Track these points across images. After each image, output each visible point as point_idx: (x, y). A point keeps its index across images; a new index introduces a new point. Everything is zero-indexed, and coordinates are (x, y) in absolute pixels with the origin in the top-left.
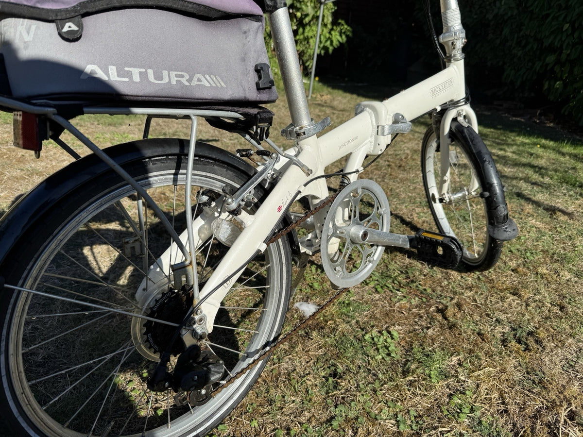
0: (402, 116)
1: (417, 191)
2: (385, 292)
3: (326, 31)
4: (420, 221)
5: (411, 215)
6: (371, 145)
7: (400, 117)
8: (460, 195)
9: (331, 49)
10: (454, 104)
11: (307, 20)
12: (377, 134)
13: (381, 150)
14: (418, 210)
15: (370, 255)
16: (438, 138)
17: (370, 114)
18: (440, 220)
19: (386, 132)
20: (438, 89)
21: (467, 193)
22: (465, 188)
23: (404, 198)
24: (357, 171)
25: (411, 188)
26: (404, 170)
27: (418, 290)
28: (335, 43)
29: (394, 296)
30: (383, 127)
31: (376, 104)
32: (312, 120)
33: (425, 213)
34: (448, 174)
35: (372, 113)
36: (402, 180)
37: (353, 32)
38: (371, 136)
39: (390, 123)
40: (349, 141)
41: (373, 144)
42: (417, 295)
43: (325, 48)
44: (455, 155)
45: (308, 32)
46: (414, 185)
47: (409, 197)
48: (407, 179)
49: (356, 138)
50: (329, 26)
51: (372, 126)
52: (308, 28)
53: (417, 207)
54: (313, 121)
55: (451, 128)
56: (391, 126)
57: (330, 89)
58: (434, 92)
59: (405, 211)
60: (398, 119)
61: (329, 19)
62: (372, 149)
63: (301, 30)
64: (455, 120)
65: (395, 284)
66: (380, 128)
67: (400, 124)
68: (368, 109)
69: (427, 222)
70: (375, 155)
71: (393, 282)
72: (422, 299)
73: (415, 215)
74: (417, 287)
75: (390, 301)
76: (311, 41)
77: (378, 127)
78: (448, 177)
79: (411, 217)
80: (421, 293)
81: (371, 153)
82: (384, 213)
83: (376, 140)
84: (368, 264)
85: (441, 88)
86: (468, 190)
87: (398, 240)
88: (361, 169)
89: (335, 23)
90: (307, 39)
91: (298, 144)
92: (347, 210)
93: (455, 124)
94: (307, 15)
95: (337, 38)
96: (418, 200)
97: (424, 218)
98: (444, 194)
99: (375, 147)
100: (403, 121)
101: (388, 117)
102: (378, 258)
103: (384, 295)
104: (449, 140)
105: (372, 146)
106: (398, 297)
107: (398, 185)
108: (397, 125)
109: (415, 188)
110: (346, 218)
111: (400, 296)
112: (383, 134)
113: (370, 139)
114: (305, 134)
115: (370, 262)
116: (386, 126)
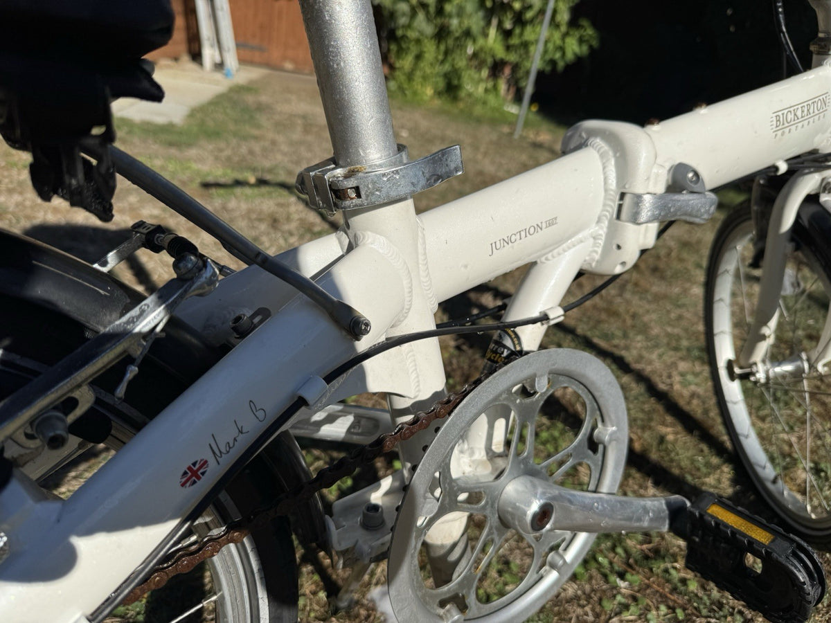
0: (696, 174)
1: (684, 323)
2: (591, 578)
3: (557, 36)
4: (686, 393)
5: (670, 377)
6: (595, 245)
7: (690, 175)
8: (788, 368)
9: (561, 65)
10: (815, 160)
11: (529, 15)
12: (618, 217)
13: (623, 263)
14: (683, 366)
15: (555, 548)
16: (761, 237)
17: (602, 156)
18: (730, 406)
19: (645, 214)
20: (790, 116)
21: (806, 366)
22: (804, 356)
23: (657, 336)
24: (544, 318)
25: (673, 315)
26: (663, 278)
27: (668, 581)
28: (570, 56)
29: (609, 593)
30: (638, 197)
31: (626, 130)
32: (401, 148)
33: (696, 375)
34: (773, 323)
35: (611, 153)
36: (657, 298)
37: (602, 40)
38: (599, 221)
39: (661, 188)
40: (527, 232)
41: (601, 242)
42: (664, 599)
43: (553, 63)
44: (793, 280)
45: (529, 34)
46: (678, 311)
47: (668, 335)
48: (665, 297)
49: (551, 223)
50: (563, 28)
51: (606, 190)
52: (529, 29)
53: (682, 359)
54: (404, 155)
55: (798, 216)
56: (661, 197)
57: (552, 126)
58: (781, 122)
59: (658, 365)
60: (681, 180)
61: (564, 17)
62: (597, 257)
63: (517, 31)
64: (812, 199)
65: (616, 554)
66: (628, 199)
67: (684, 197)
68: (598, 141)
69: (699, 397)
70: (602, 276)
71: (613, 549)
72: (674, 611)
73: (677, 378)
74: (666, 571)
75: (598, 609)
76: (532, 48)
77: (622, 196)
78: (770, 329)
79: (668, 381)
80: (674, 590)
81: (594, 266)
82: (610, 441)
83: (612, 233)
84: (548, 572)
85: (799, 113)
86: (808, 360)
87: (639, 520)
88: (557, 315)
89: (573, 23)
90: (525, 45)
91: (348, 226)
92: (500, 424)
93: (812, 209)
94: (530, 7)
95: (573, 48)
96: (685, 343)
97: (693, 388)
98: (755, 364)
99: (606, 252)
100: (696, 188)
101: (655, 170)
102: (576, 558)
103: (587, 588)
104: (790, 247)
105: (599, 250)
106: (619, 598)
107: (647, 306)
108: (677, 197)
109: (680, 318)
110: (498, 446)
111: (624, 596)
112: (635, 219)
113: (593, 229)
114: (359, 196)
115: (553, 566)
116: (647, 198)
